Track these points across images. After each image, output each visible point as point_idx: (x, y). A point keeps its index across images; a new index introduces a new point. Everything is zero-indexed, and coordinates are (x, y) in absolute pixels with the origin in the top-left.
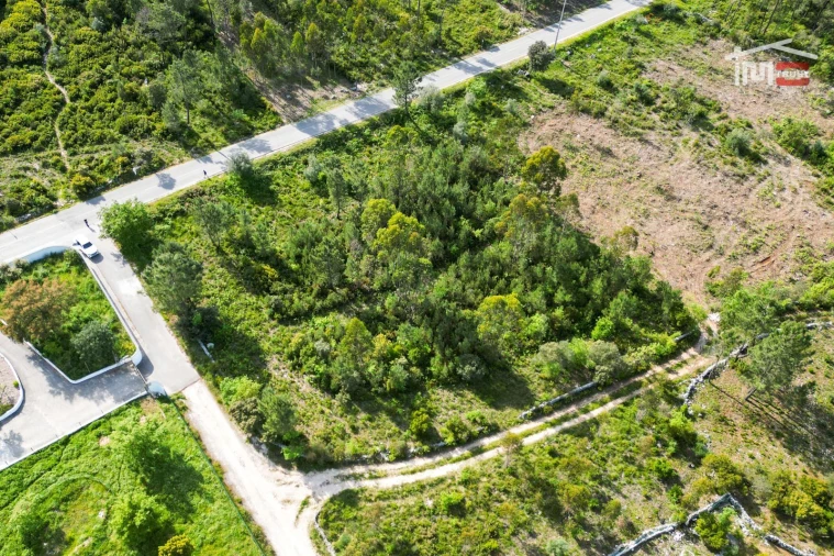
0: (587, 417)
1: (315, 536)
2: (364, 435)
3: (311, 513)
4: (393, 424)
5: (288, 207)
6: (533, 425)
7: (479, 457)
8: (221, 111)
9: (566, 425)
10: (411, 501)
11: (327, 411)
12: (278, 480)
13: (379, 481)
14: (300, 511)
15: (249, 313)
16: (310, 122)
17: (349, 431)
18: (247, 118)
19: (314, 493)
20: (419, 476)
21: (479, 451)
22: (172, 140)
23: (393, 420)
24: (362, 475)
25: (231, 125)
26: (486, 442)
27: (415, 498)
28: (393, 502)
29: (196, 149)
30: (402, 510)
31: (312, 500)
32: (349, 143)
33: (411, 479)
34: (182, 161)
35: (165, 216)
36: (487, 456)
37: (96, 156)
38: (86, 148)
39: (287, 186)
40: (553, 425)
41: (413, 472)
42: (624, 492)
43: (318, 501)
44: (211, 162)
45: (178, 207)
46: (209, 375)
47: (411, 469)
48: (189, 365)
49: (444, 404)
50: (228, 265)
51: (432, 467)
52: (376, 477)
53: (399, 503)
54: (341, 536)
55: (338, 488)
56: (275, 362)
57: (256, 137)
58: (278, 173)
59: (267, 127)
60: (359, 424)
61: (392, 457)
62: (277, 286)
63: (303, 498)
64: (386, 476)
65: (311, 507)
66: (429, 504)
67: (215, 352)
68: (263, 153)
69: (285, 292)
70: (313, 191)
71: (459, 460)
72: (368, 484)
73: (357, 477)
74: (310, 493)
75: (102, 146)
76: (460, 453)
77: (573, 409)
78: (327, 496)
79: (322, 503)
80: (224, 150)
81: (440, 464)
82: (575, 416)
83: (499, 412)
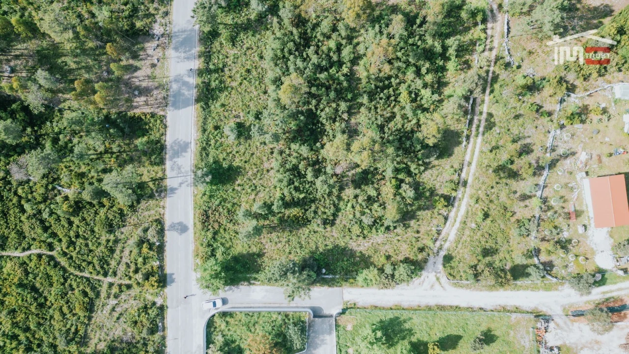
0: (484, 116)
1: (455, 285)
2: (423, 230)
3: (444, 280)
4: (427, 211)
5: (247, 166)
6: (470, 146)
7: (468, 185)
8: (124, 151)
9: (481, 129)
10: (467, 232)
11: (399, 238)
12: (420, 284)
13: (448, 239)
14: (440, 284)
15: (315, 239)
16: (174, 96)
17: (417, 235)
18: (145, 139)
19: (435, 272)
20: (459, 219)
21: (465, 184)
22: (138, 202)
23: (424, 210)
24: (441, 245)
25: (145, 153)
26: (463, 175)
27: (467, 229)
28: (462, 241)
29: (157, 191)
30: (469, 239)
31: (438, 275)
32: (213, 85)
33: (457, 225)
34: (164, 207)
35: (212, 246)
36: (470, 181)
37: (124, 260)
38: (113, 263)
39: (228, 154)
40: (477, 136)
41: (455, 221)
42: (526, 135)
43: (440, 272)
44: (176, 189)
45: (210, 235)
46: (344, 283)
47: (453, 221)
48: (330, 289)
49: (432, 179)
50: (273, 229)
51: (458, 210)
52: (446, 240)
53: (464, 238)
54: (462, 274)
55: (440, 260)
56: (354, 244)
57: (167, 143)
58: (212, 152)
59: (162, 130)
60: (416, 227)
61: (442, 225)
62: (310, 214)
63: (435, 279)
64: (448, 235)
65: (441, 278)
66: (473, 225)
67: (330, 271)
68: (189, 150)
69: (315, 212)
70: (242, 140)
71: (463, 196)
72: (447, 245)
73: (440, 248)
74: (434, 274)
75: (118, 252)
76: (460, 192)
77: (476, 118)
78: (441, 267)
79: (442, 272)
80: (168, 173)
81: (459, 206)
82: (480, 121)
83: (454, 155)
